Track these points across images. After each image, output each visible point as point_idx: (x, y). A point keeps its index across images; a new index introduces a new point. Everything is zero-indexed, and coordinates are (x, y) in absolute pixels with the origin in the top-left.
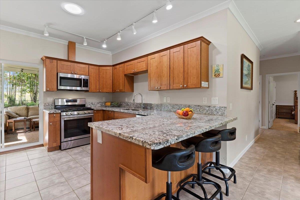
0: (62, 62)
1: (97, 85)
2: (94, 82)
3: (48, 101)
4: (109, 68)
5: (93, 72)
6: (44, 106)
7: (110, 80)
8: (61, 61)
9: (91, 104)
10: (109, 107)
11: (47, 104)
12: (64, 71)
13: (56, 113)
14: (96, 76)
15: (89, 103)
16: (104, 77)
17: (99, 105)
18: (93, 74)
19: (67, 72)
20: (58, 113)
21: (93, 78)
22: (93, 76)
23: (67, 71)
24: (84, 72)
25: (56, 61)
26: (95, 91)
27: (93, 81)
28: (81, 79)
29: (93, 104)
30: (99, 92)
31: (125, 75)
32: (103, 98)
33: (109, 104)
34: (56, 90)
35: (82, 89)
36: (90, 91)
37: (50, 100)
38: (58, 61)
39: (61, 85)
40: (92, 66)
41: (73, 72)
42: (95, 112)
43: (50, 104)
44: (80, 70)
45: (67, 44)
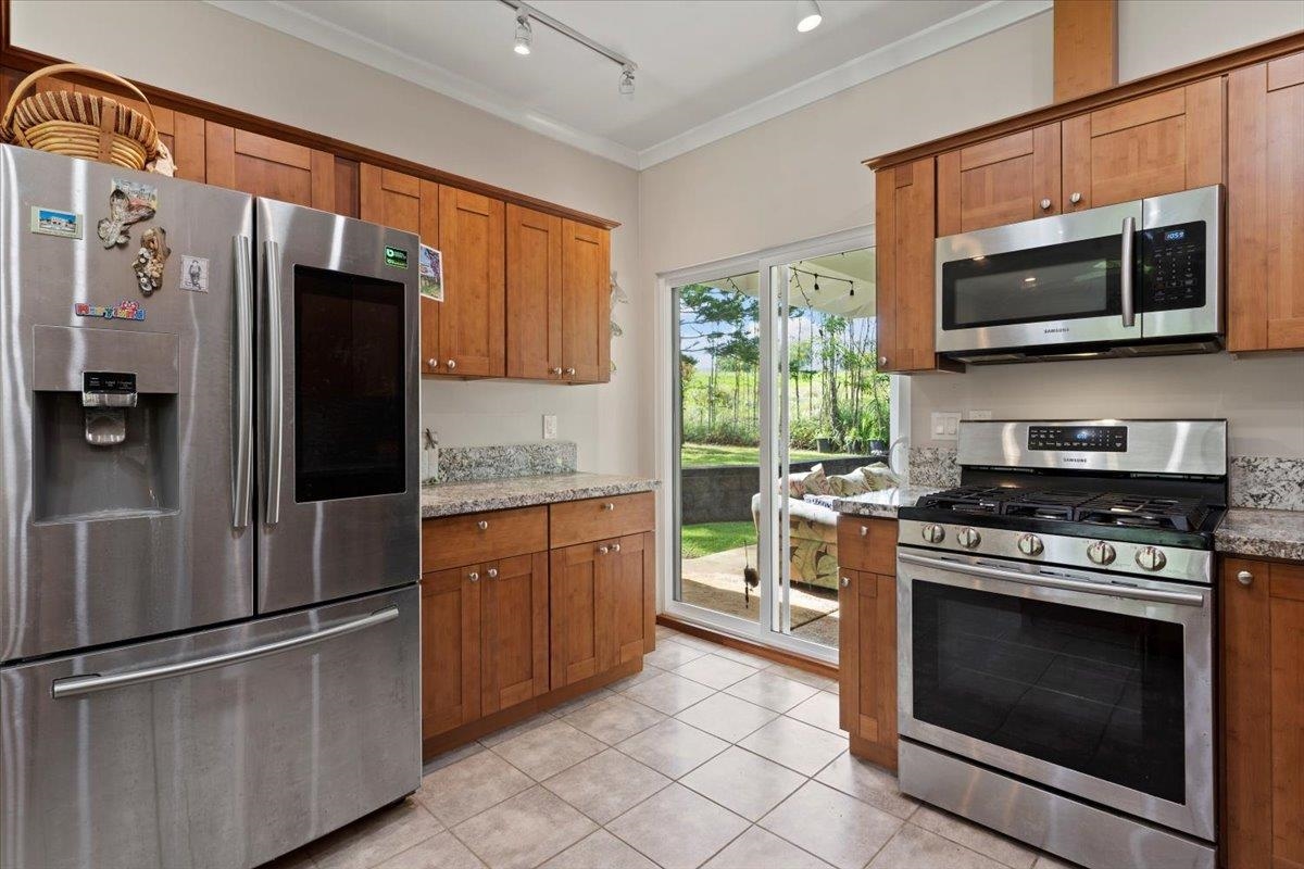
0: (966, 153)
3: (933, 431)
6: (912, 464)
8: (961, 148)
11: (928, 455)
12: (980, 212)
19: (1005, 214)
23: (1004, 206)
25: (930, 162)
34: (930, 362)
35: (1133, 333)
36: (1239, 339)
37: (941, 426)
38: (941, 158)
39: (949, 324)
40: (1273, 64)
41: (1046, 203)
42: (1244, 574)
43: (943, 451)
44: (1125, 158)
45: (1052, 5)
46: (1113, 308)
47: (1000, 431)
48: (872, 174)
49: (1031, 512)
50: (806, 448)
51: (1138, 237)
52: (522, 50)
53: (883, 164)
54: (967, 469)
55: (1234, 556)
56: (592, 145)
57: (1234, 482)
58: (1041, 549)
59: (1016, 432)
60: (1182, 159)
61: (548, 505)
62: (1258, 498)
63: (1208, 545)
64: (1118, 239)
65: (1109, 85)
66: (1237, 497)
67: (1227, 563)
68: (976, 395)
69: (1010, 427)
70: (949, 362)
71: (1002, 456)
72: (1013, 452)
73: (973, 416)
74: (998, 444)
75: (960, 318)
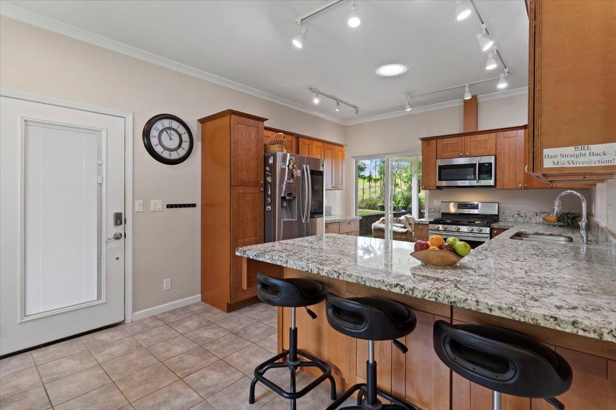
1: (518, 171)
2: (509, 166)
3: (434, 204)
5: (507, 145)
6: (429, 212)
8: (442, 139)
9: (516, 216)
11: (433, 210)
12: (447, 154)
13: (422, 224)
18: (507, 150)
19: (452, 156)
20: (425, 224)
21: (507, 159)
22: (507, 154)
23: (452, 154)
24: (485, 149)
26: (511, 186)
27: (507, 165)
29: (522, 217)
30: (525, 188)
33: (553, 218)
34: (435, 188)
35: (479, 184)
36: (498, 186)
37: (437, 203)
38: (438, 140)
39: (440, 180)
40: (505, 132)
41: (461, 154)
42: (495, 232)
43: (437, 209)
44: (477, 147)
45: (463, 104)
46: (475, 179)
47: (449, 205)
48: (421, 141)
49: (458, 222)
50: (374, 209)
51: (479, 164)
52: (337, 110)
53: (423, 140)
54: (443, 213)
55: (494, 228)
56: (335, 120)
57: (500, 216)
58: (459, 229)
59: (454, 205)
60: (489, 149)
61: (339, 222)
62: (505, 219)
63: (490, 227)
64: (476, 164)
65: (475, 131)
66: (500, 219)
67: (493, 230)
68: (444, 196)
69: (452, 203)
70: (439, 188)
71: (450, 210)
72: (453, 209)
73: (444, 201)
74: (448, 207)
75: (442, 178)
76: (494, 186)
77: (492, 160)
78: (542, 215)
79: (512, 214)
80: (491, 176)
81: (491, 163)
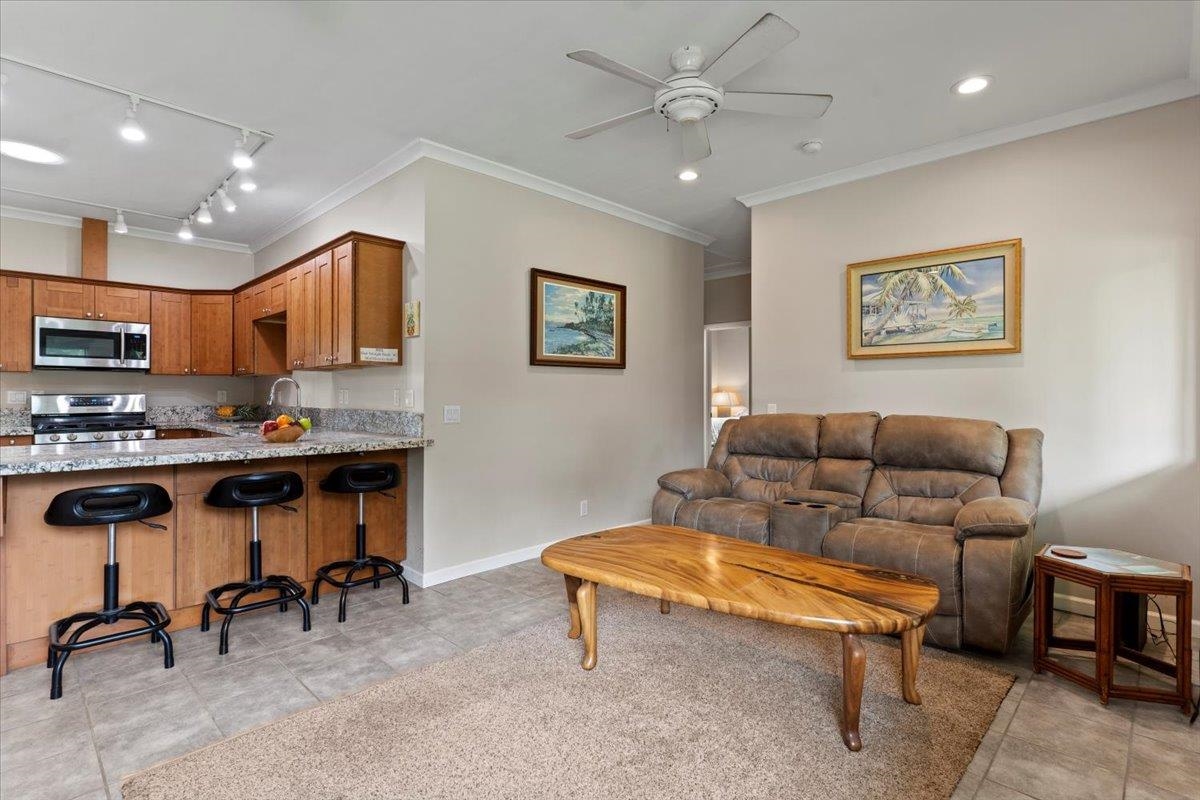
0: (49, 283)
1: (183, 351)
2: (170, 342)
3: (9, 402)
4: (222, 298)
5: (167, 311)
7: (227, 335)
8: (47, 280)
9: (170, 413)
10: (228, 421)
11: (6, 411)
12: (56, 309)
13: (17, 436)
14: (179, 323)
15: (164, 408)
16: (205, 327)
17: (202, 416)
18: (166, 319)
19: (68, 313)
20: (23, 436)
21: (167, 331)
22: (167, 325)
23: (69, 310)
24: (132, 311)
25: (29, 281)
26: (174, 370)
27: (166, 340)
28: (120, 334)
30: (192, 373)
31: (256, 322)
32: (219, 392)
33: (228, 411)
34: (29, 369)
35: (124, 366)
36: (154, 370)
38: (35, 280)
39: (43, 354)
41: (89, 314)
43: (16, 409)
44: (119, 306)
45: (80, 226)
46: (117, 356)
51: (126, 335)
54: (33, 416)
57: (146, 414)
59: (66, 400)
60: (138, 312)
62: (153, 419)
63: (155, 429)
66: (147, 419)
67: (160, 433)
69: (64, 396)
71: (56, 410)
72: (63, 407)
74: (54, 403)
75: (49, 352)
76: (147, 371)
77: (145, 329)
78: (205, 410)
79: (163, 411)
80: (144, 354)
81: (145, 336)
